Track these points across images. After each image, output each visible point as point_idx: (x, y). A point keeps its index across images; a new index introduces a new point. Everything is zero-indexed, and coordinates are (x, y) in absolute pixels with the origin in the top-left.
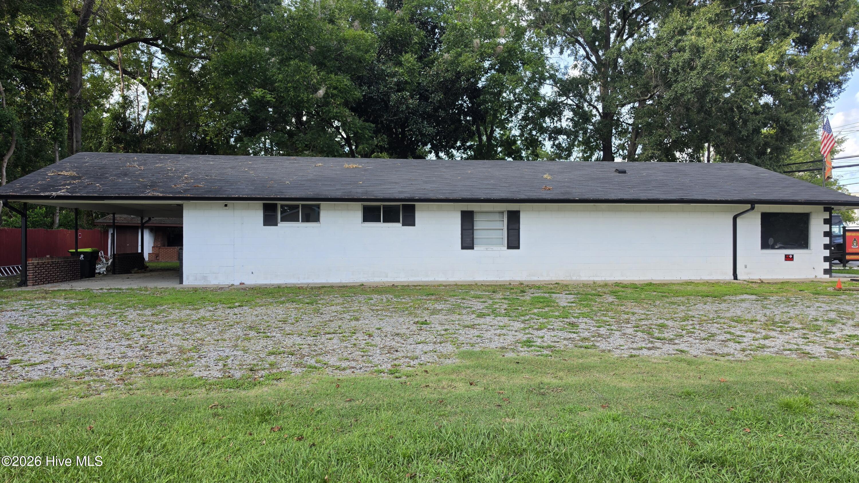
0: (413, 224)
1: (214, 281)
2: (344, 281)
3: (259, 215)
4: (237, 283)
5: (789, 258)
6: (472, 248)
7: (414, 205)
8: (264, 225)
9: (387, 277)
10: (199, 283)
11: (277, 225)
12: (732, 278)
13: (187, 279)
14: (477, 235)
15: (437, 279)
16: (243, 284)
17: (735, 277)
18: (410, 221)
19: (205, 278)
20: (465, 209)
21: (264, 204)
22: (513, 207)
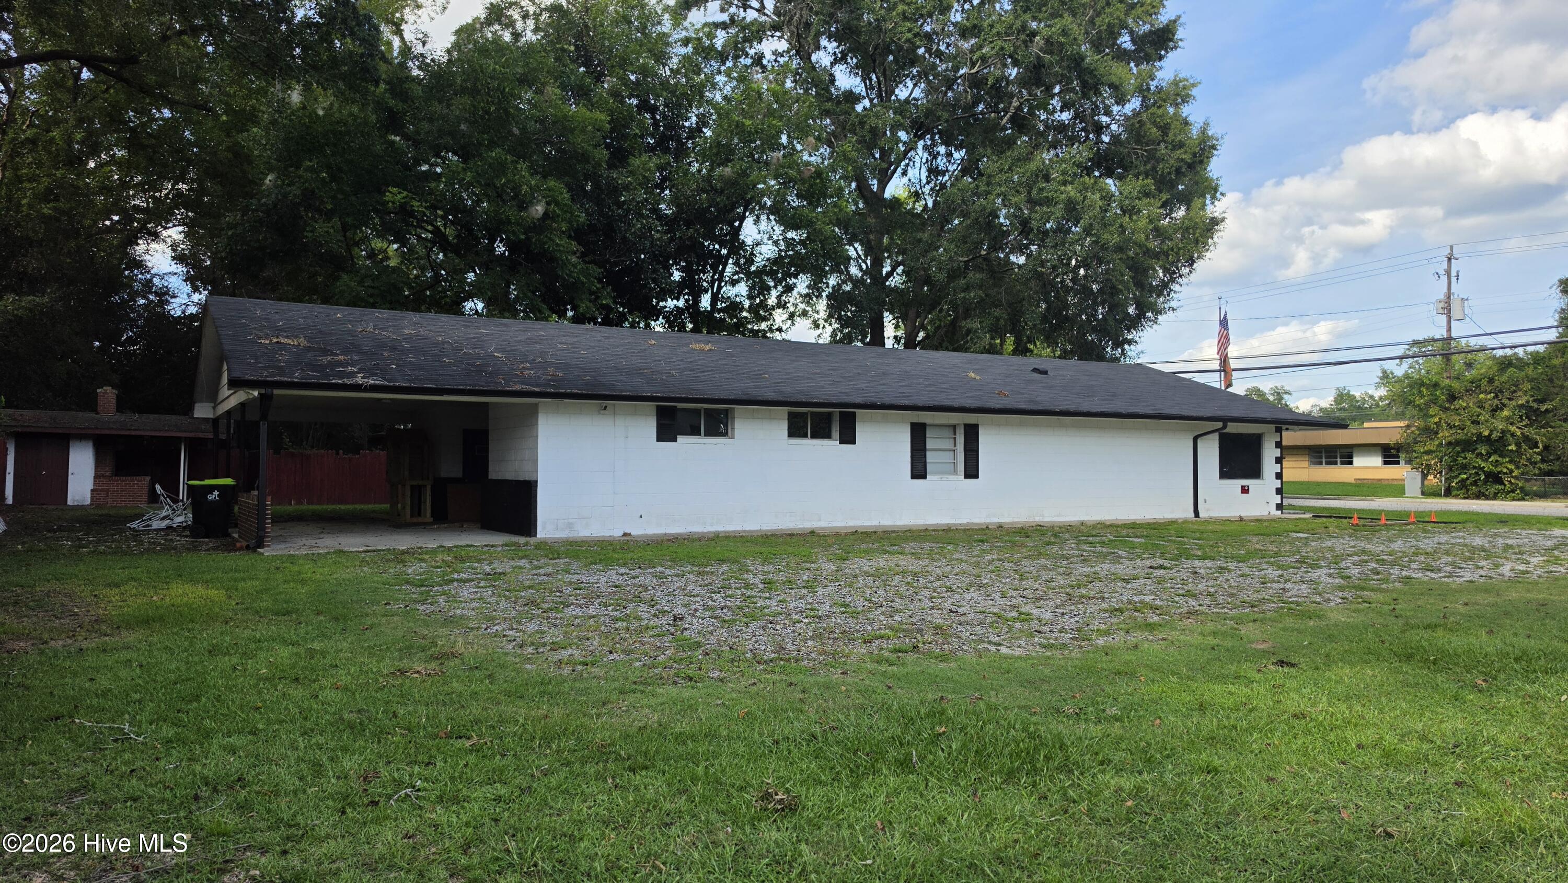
0: (854, 442)
1: (584, 531)
2: (765, 528)
3: (650, 427)
4: (618, 533)
5: (1245, 490)
6: (924, 477)
7: (855, 413)
8: (659, 440)
9: (820, 520)
10: (562, 534)
11: (675, 440)
12: (1193, 515)
13: (544, 528)
14: (930, 457)
15: (882, 523)
16: (629, 534)
17: (1197, 514)
18: (848, 437)
19: (570, 526)
20: (915, 420)
21: (658, 407)
22: (971, 418)
